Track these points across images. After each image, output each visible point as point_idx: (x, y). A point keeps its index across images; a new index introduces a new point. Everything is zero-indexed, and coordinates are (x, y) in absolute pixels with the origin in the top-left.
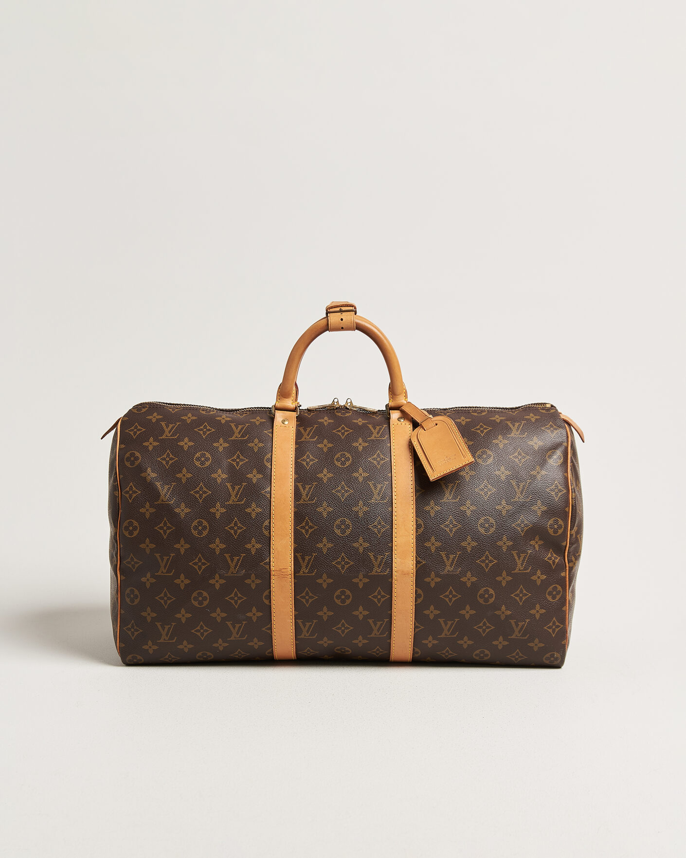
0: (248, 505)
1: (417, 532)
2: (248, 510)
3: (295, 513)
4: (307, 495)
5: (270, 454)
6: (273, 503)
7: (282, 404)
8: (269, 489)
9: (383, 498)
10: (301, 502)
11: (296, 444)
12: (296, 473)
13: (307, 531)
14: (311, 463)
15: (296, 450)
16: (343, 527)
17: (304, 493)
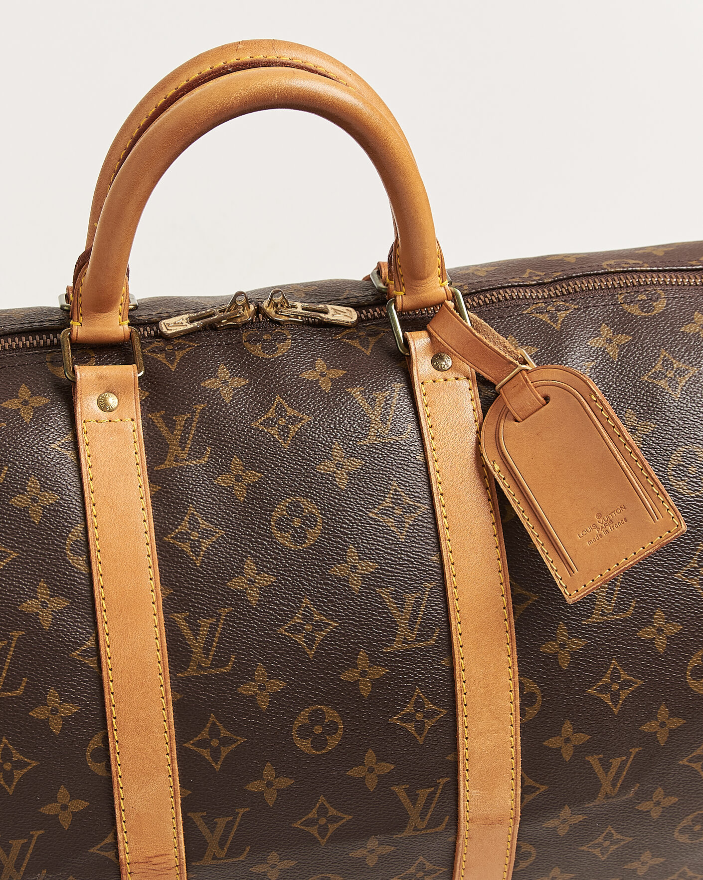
0: (36, 698)
1: (523, 713)
2: (38, 713)
3: (178, 706)
4: (206, 650)
5: (80, 527)
6: (108, 686)
7: (91, 329)
8: (90, 643)
9: (424, 635)
10: (191, 671)
11: (151, 481)
12: (166, 579)
13: (216, 752)
14: (206, 544)
15: (156, 499)
16: (318, 730)
17: (197, 644)
